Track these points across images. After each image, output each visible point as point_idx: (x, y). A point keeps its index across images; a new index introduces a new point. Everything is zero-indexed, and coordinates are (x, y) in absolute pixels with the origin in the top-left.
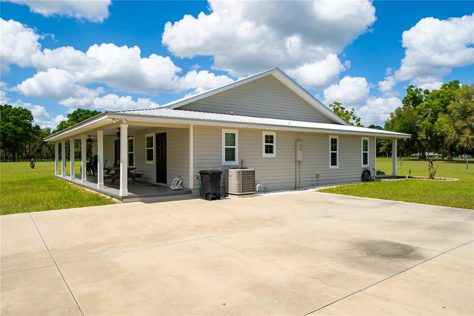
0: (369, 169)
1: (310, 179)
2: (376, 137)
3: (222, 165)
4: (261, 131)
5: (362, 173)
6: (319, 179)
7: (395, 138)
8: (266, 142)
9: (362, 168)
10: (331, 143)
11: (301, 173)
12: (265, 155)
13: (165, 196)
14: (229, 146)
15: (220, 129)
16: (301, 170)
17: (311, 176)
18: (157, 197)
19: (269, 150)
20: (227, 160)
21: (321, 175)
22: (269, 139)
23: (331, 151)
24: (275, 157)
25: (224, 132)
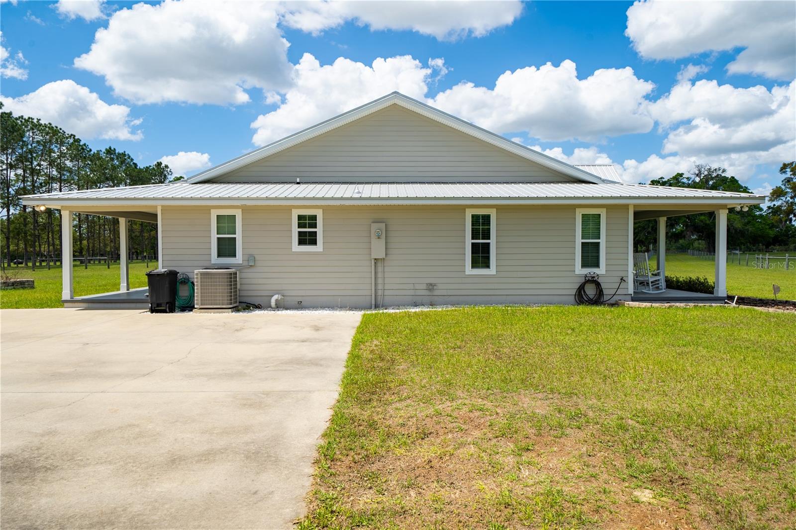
1: (412, 292)
3: (212, 263)
5: (577, 286)
6: (436, 293)
7: (724, 207)
8: (300, 226)
9: (579, 276)
10: (472, 224)
11: (387, 281)
12: (296, 247)
13: (120, 303)
14: (225, 234)
15: (207, 210)
16: (387, 275)
17: (415, 286)
18: (109, 304)
19: (308, 239)
20: (220, 255)
21: (440, 286)
22: (307, 222)
23: (472, 239)
24: (322, 251)
25: (214, 214)
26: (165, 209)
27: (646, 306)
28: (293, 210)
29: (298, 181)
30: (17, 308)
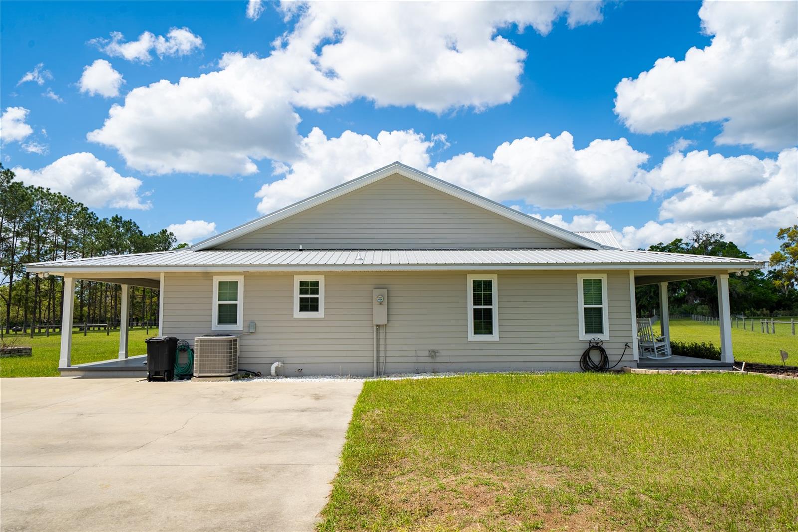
0: (601, 344)
1: (414, 359)
2: (635, 271)
3: (213, 330)
4: (291, 276)
5: (582, 352)
6: (439, 360)
7: (724, 272)
8: (301, 292)
9: (583, 342)
10: (474, 290)
11: (389, 348)
12: (297, 314)
14: (227, 301)
16: (388, 341)
17: (416, 353)
19: (309, 305)
20: (221, 321)
21: (443, 353)
22: (309, 288)
23: (474, 305)
24: (324, 317)
25: (217, 280)
26: (168, 276)
27: (653, 373)
28: (295, 276)
29: (301, 248)
30: (12, 377)
